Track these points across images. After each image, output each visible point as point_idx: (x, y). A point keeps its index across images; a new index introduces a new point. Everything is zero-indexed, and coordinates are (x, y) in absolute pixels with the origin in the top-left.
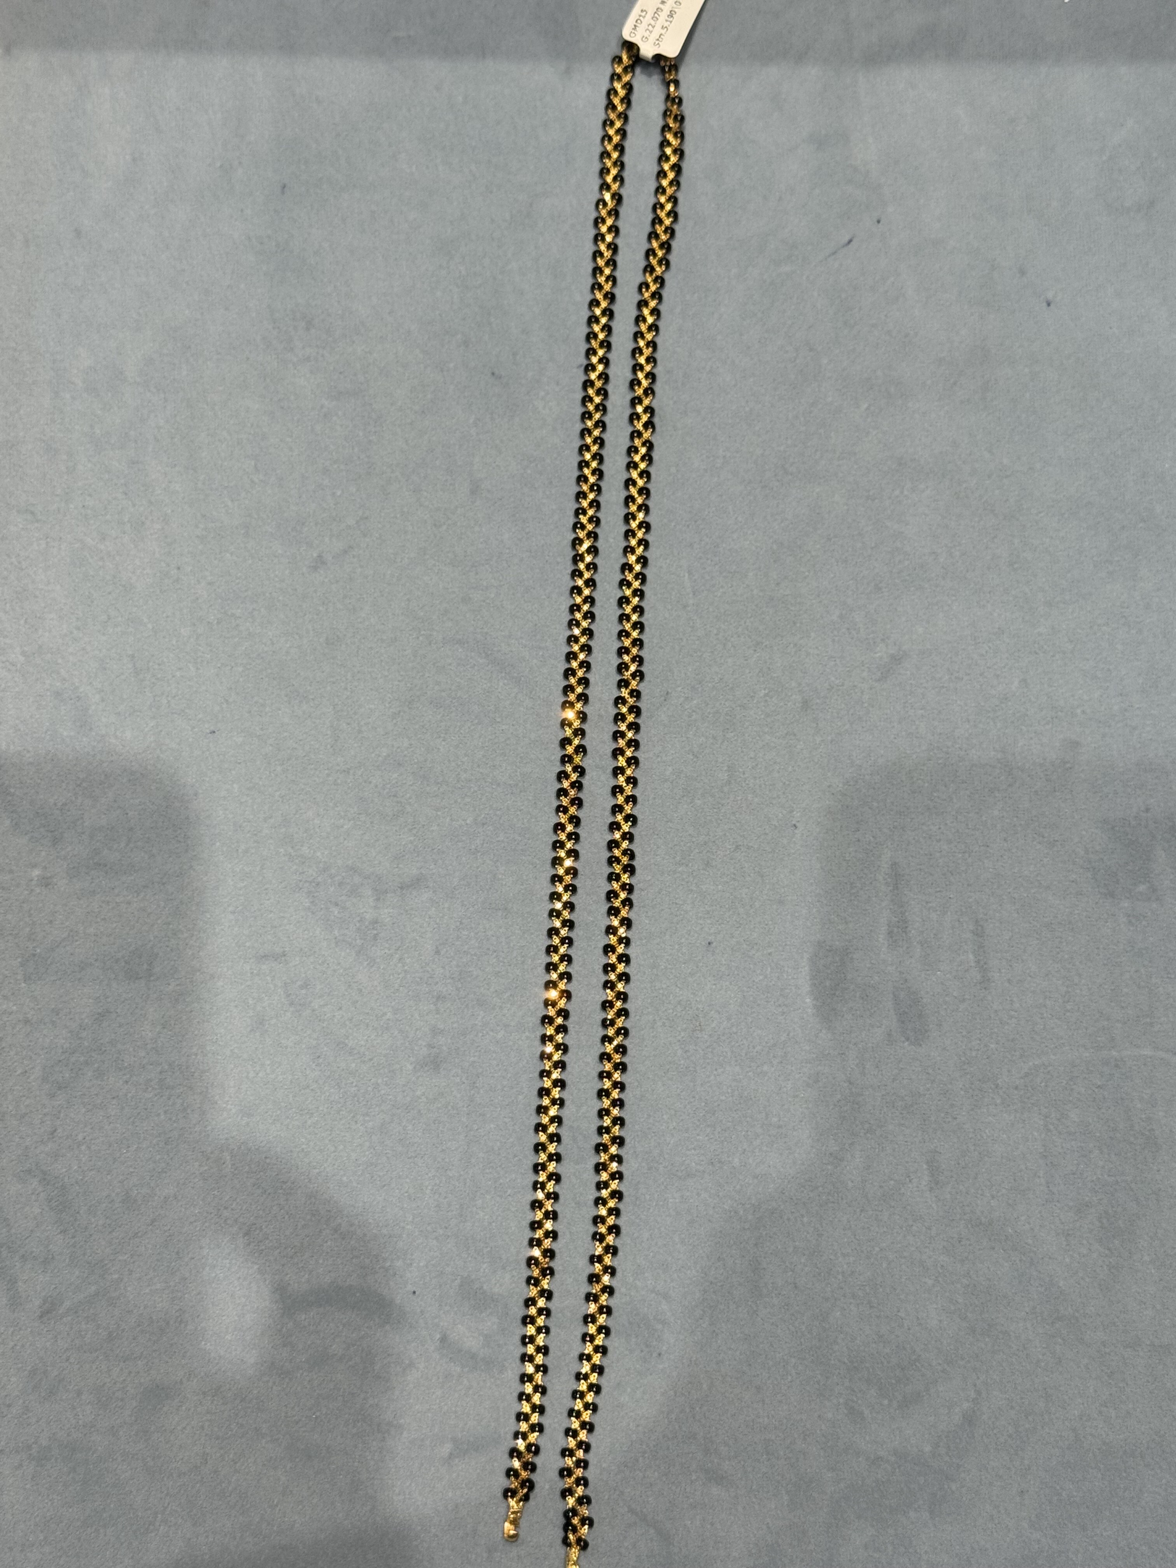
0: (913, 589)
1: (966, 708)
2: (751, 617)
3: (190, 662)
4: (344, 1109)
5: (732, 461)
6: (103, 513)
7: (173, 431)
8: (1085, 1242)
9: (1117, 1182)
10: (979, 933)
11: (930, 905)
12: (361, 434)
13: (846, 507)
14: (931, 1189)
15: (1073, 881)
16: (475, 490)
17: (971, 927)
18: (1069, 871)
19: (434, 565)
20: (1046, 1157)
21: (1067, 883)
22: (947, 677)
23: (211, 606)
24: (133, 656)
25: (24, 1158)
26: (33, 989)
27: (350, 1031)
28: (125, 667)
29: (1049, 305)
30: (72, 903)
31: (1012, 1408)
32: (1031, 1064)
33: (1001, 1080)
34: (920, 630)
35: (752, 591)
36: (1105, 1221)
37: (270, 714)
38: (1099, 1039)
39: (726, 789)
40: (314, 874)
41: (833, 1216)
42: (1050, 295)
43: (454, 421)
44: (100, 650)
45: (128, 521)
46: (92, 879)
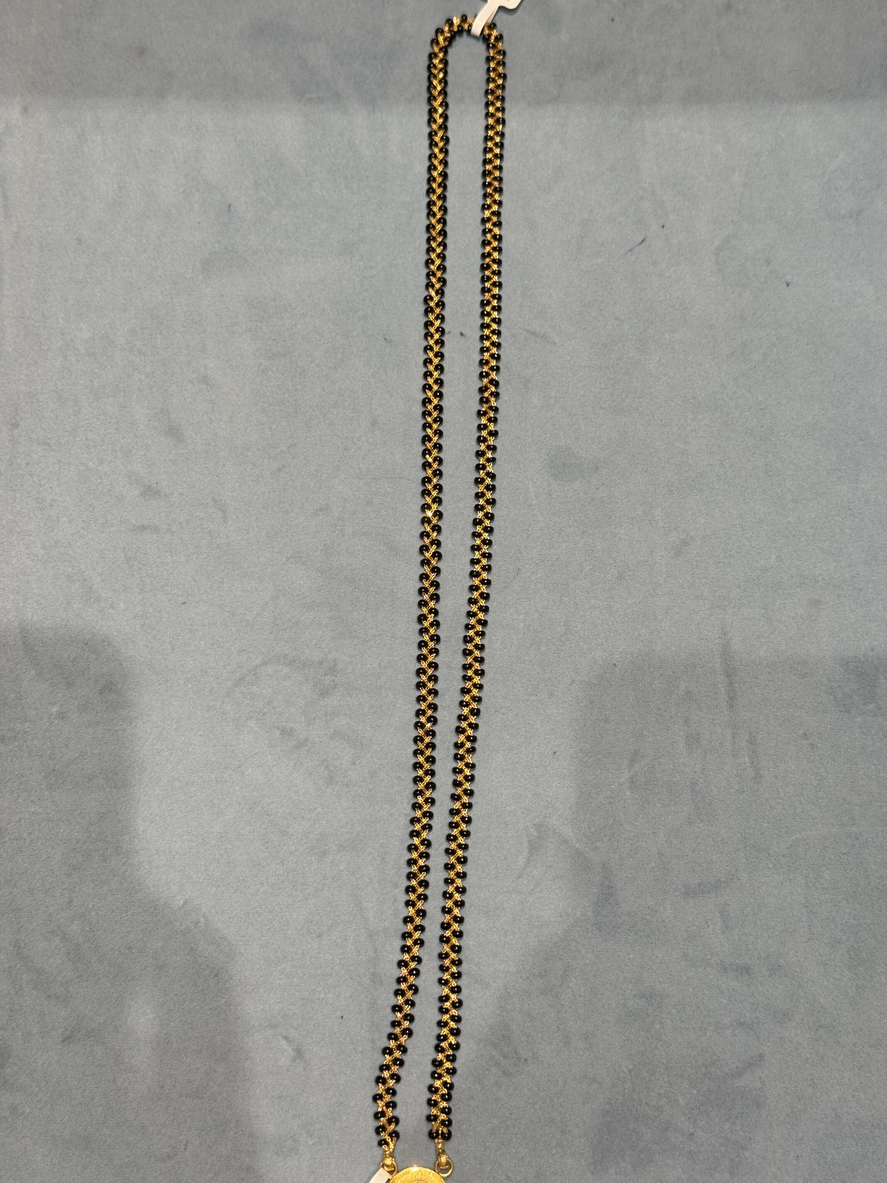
0: (695, 491)
1: (737, 577)
2: (578, 513)
3: (166, 552)
4: (286, 880)
5: (561, 400)
6: (101, 444)
7: (151, 383)
8: (838, 969)
9: (860, 925)
10: (752, 741)
11: (716, 722)
12: (290, 384)
13: (645, 433)
14: (723, 932)
15: (820, 703)
16: (374, 423)
17: (746, 737)
18: (817, 695)
19: (345, 478)
20: (807, 907)
21: (816, 704)
22: (723, 555)
23: (181, 510)
24: (125, 548)
25: (49, 922)
26: (54, 795)
27: (291, 822)
28: (118, 557)
29: (788, 285)
30: (81, 731)
31: (788, 1094)
32: (794, 838)
33: (772, 850)
34: (703, 521)
35: (578, 494)
36: (852, 953)
37: (226, 589)
38: (843, 818)
39: (563, 639)
40: (261, 706)
41: (652, 953)
42: (789, 278)
43: (357, 373)
44: (100, 544)
45: (120, 450)
46: (97, 713)
